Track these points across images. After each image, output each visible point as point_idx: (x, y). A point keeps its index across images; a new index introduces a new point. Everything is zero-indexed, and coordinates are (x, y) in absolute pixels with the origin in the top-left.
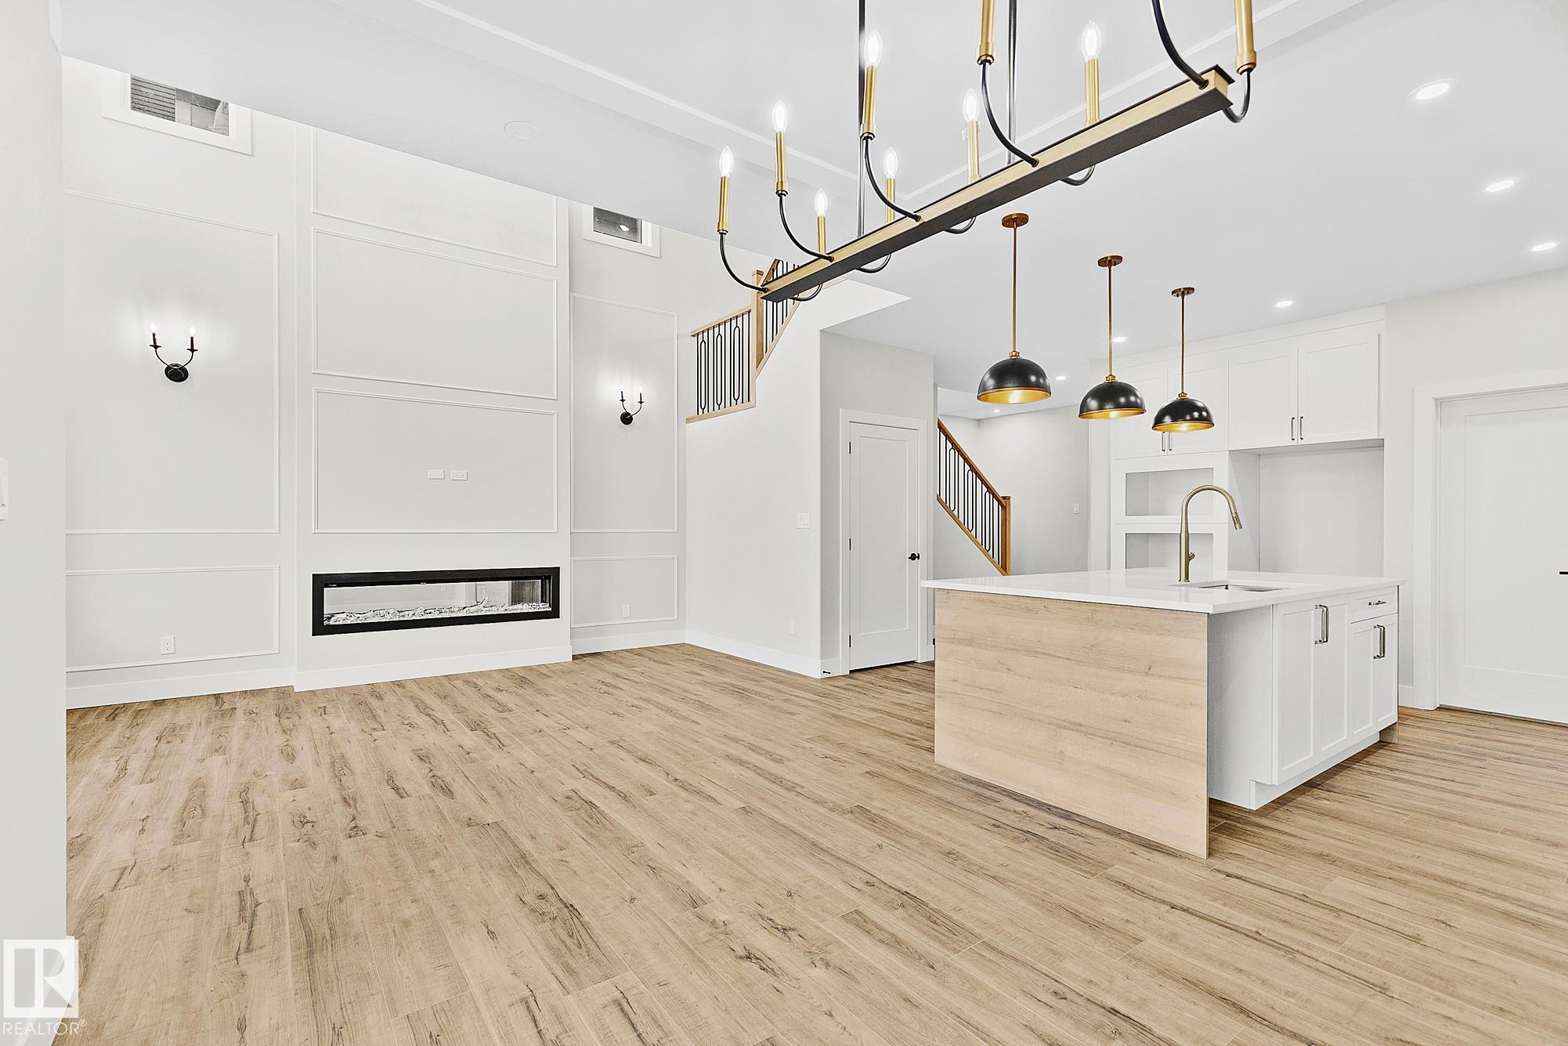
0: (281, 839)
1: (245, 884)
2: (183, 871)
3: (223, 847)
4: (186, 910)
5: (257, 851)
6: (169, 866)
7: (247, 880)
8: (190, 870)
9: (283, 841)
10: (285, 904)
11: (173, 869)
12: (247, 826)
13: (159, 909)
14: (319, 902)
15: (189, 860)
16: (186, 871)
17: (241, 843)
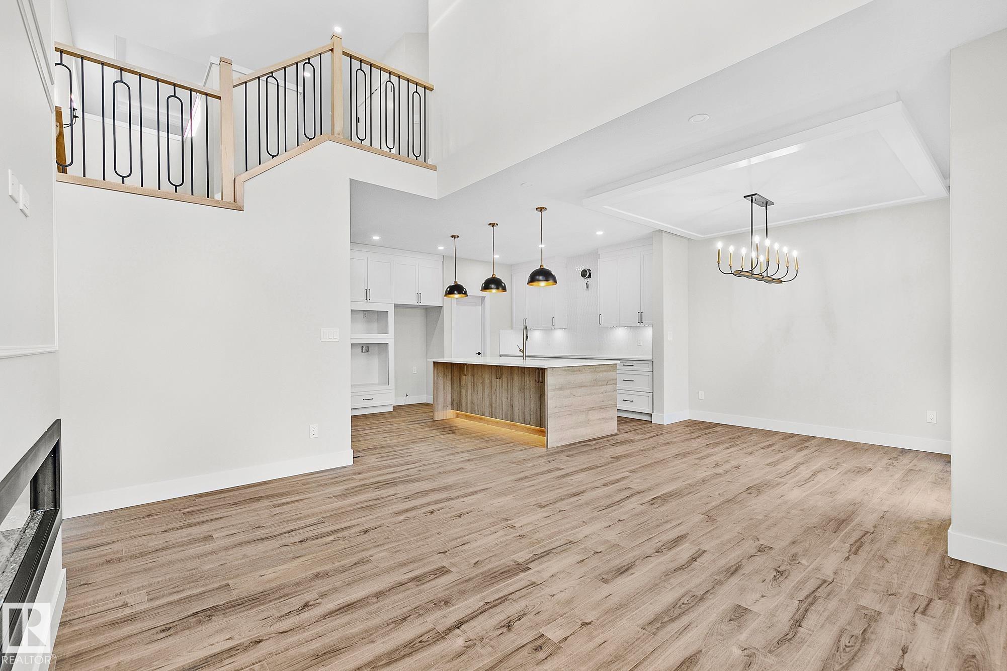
0: (807, 571)
1: (850, 557)
2: (881, 585)
3: (846, 588)
4: (888, 561)
5: (828, 571)
6: (889, 595)
7: (848, 558)
8: (876, 584)
9: (806, 569)
10: (839, 538)
11: (888, 591)
12: (818, 595)
13: (903, 570)
14: (824, 531)
15: (875, 591)
16: (879, 585)
17: (833, 584)
